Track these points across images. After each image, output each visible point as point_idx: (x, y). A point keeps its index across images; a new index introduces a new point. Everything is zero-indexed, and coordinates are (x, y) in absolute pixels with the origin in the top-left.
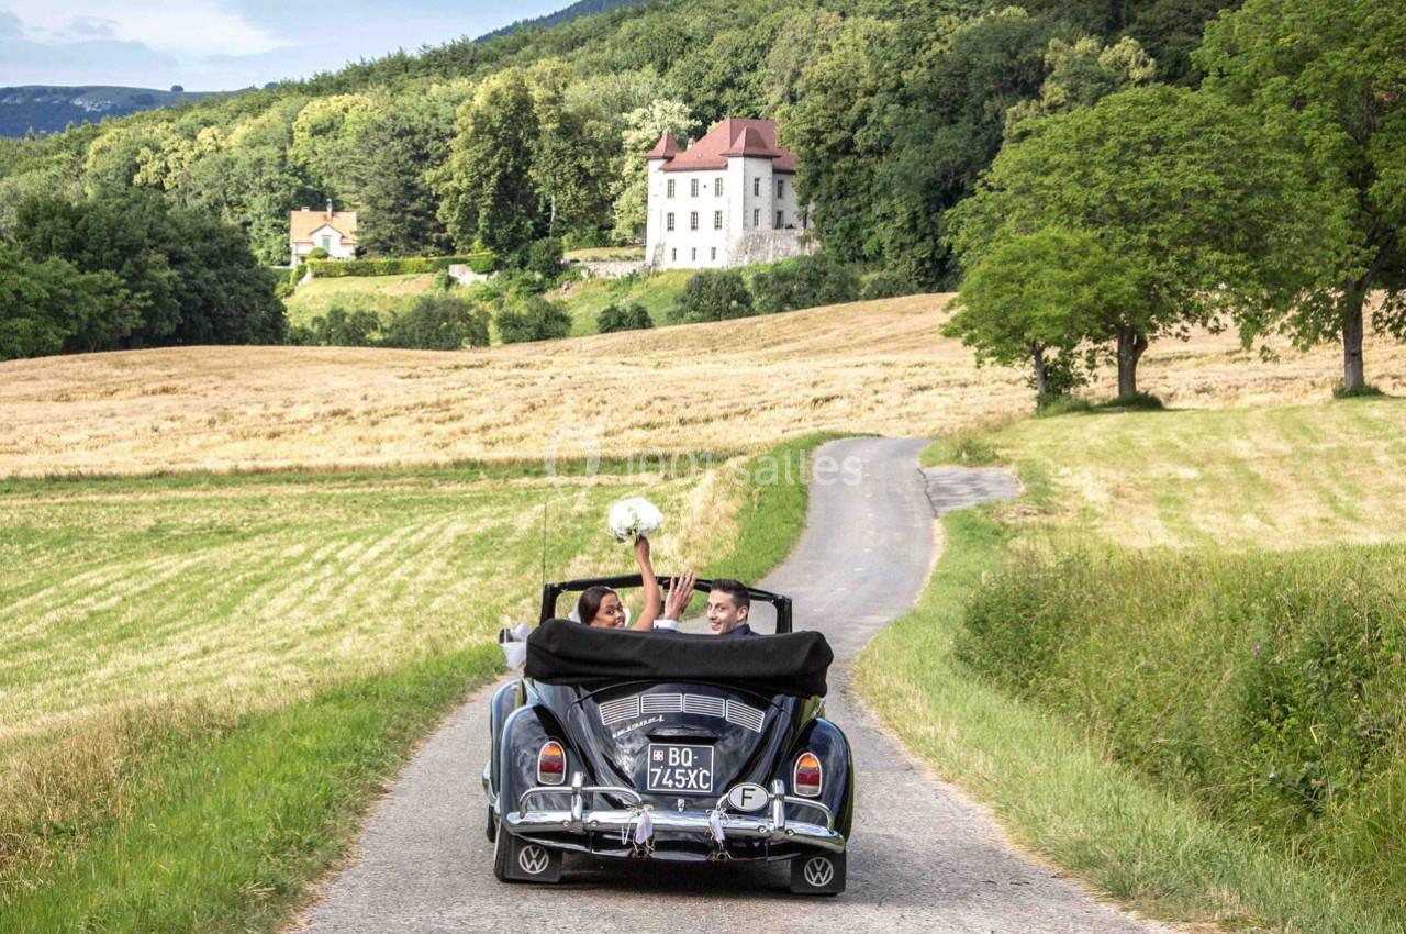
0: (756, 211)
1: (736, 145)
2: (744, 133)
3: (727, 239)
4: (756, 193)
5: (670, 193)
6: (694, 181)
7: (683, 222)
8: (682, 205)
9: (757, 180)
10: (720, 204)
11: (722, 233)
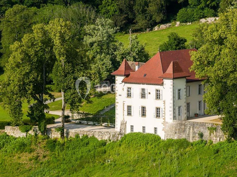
0: (179, 107)
1: (167, 72)
2: (171, 64)
3: (165, 123)
4: (179, 98)
5: (129, 95)
6: (143, 90)
7: (136, 111)
8: (136, 102)
9: (179, 90)
10: (159, 104)
11: (161, 120)
